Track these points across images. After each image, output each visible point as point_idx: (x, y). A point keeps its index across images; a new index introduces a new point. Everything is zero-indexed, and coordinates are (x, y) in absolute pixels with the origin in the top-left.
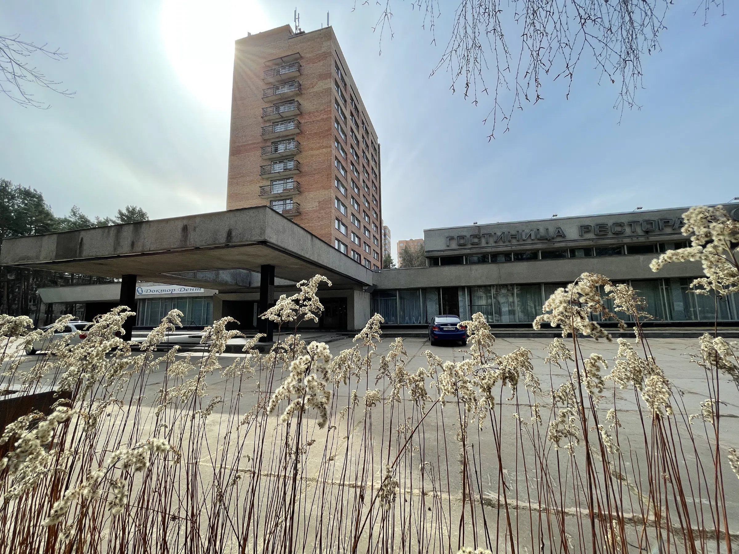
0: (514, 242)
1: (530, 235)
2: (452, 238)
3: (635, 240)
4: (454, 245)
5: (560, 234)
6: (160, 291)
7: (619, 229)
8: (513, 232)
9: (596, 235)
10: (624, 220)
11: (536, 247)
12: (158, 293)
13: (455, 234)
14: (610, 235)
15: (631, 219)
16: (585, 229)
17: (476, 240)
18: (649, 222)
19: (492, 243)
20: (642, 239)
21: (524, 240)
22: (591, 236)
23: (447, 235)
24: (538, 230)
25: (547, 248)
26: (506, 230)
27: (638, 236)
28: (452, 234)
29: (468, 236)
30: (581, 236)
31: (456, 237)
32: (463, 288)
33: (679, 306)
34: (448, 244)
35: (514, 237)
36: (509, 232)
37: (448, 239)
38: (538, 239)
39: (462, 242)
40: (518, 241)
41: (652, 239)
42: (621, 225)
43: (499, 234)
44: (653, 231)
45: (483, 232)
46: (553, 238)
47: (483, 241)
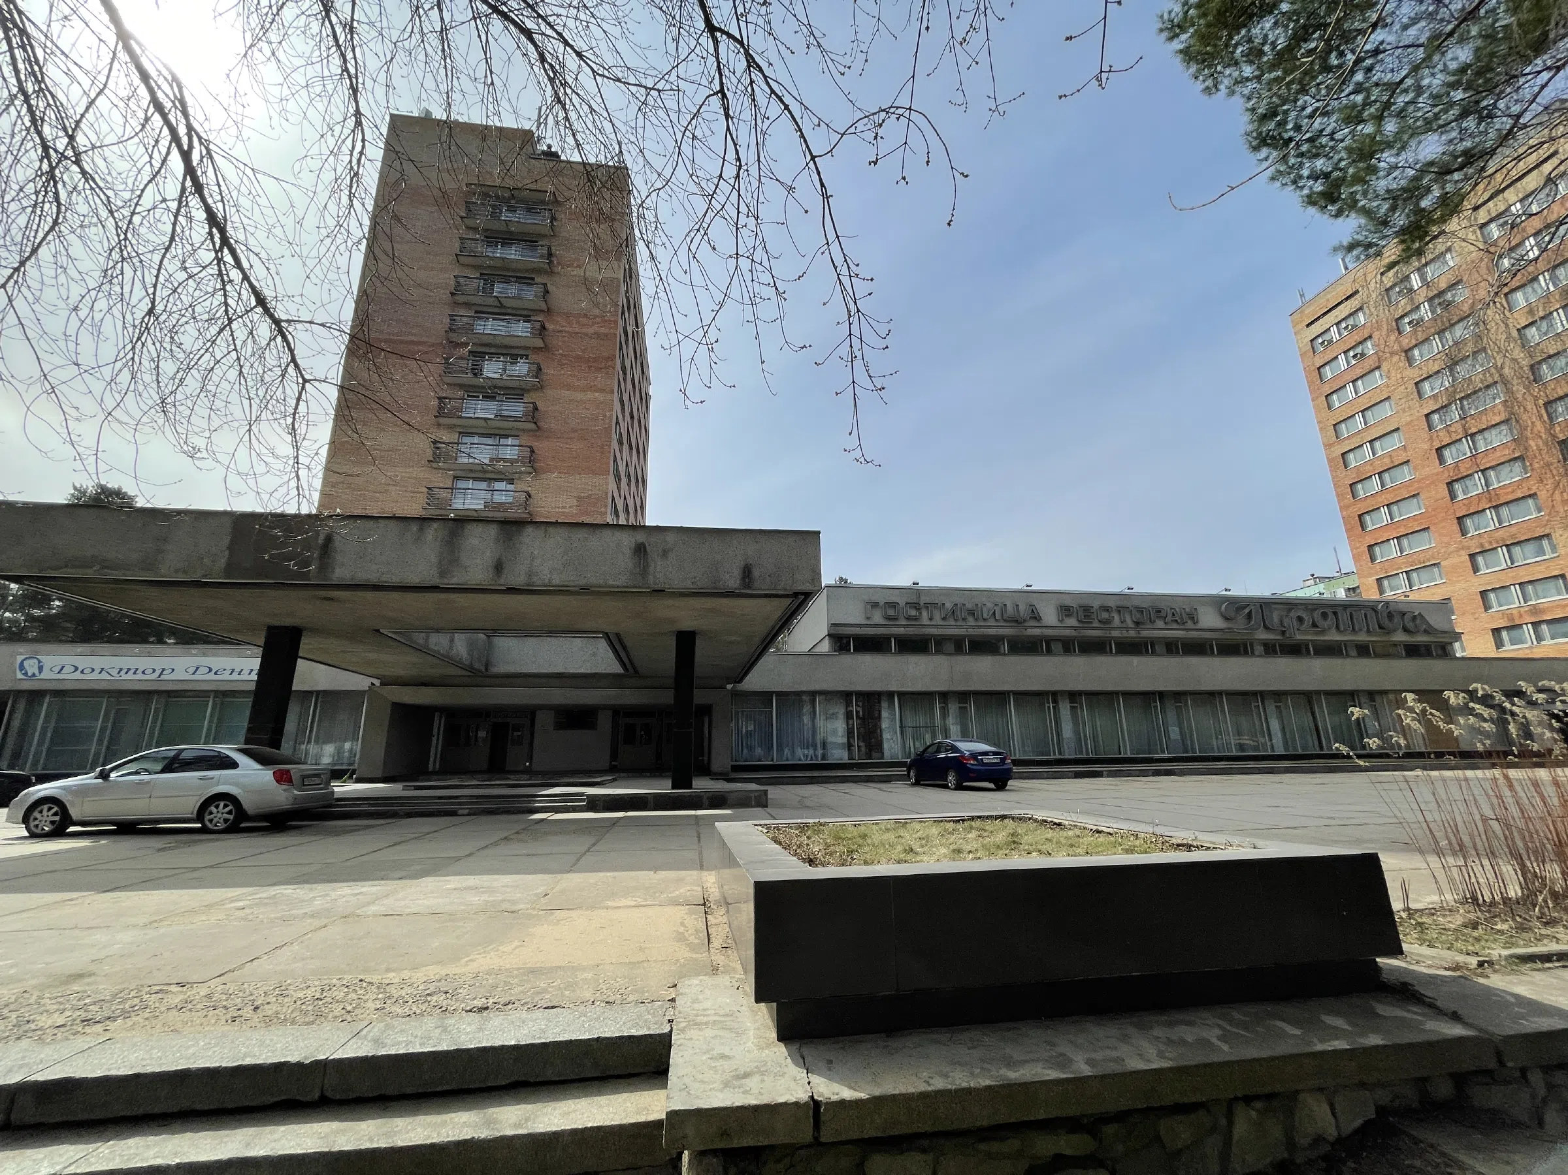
0: (971, 621)
1: (994, 613)
2: (875, 605)
3: (1125, 634)
4: (878, 618)
5: (1035, 616)
6: (114, 672)
7: (1105, 615)
8: (969, 606)
9: (1080, 622)
10: (1111, 603)
11: (1001, 631)
12: (104, 676)
13: (881, 598)
14: (1096, 624)
15: (1119, 603)
16: (1065, 610)
17: (913, 613)
18: (1140, 610)
19: (938, 620)
20: (1132, 633)
21: (985, 620)
22: (1072, 622)
23: (866, 598)
24: (1005, 605)
25: (1018, 636)
26: (959, 601)
27: (1127, 629)
28: (874, 598)
29: (902, 604)
30: (1061, 621)
31: (882, 603)
32: (890, 695)
33: (1174, 732)
34: (869, 615)
35: (971, 613)
36: (964, 605)
37: (869, 607)
38: (1005, 621)
39: (891, 612)
40: (976, 620)
41: (1145, 633)
42: (1107, 609)
43: (949, 605)
44: (1143, 623)
45: (924, 599)
46: (1025, 621)
47: (925, 614)
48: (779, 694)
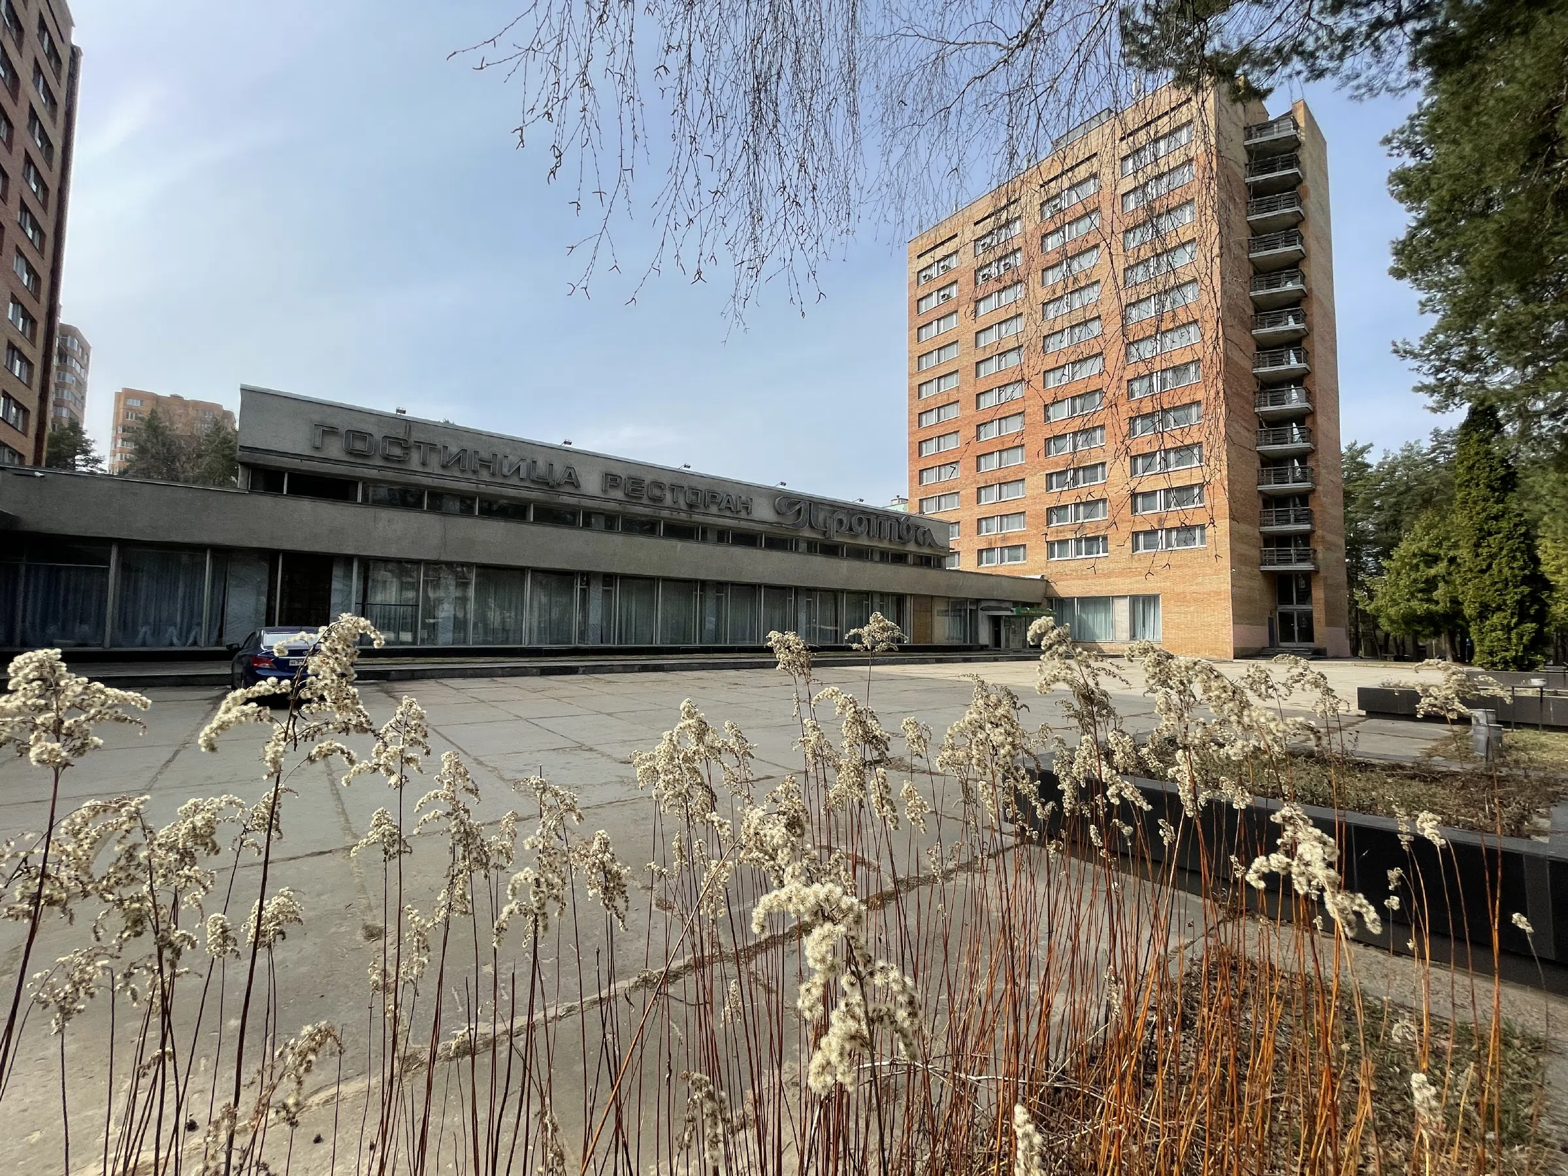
0: (485, 475)
1: (519, 468)
2: (330, 431)
3: (675, 515)
4: (335, 449)
5: (572, 481)
7: (657, 492)
8: (485, 454)
9: (627, 495)
10: (666, 480)
11: (524, 494)
13: (342, 423)
14: (645, 501)
15: (675, 482)
16: (611, 480)
17: (397, 451)
18: (695, 492)
19: (434, 466)
20: (683, 516)
21: (505, 476)
22: (619, 494)
23: (317, 418)
24: (535, 462)
25: (547, 502)
26: (470, 446)
27: (679, 510)
28: (333, 421)
29: (378, 436)
30: (605, 491)
31: (343, 430)
32: (347, 560)
33: (710, 623)
34: (318, 444)
35: (485, 464)
36: (476, 452)
37: (320, 431)
38: (533, 481)
39: (359, 445)
40: (493, 475)
41: (697, 518)
42: (659, 485)
43: (454, 449)
44: (697, 507)
45: (416, 436)
46: (559, 485)
47: (415, 458)
48: (124, 544)
